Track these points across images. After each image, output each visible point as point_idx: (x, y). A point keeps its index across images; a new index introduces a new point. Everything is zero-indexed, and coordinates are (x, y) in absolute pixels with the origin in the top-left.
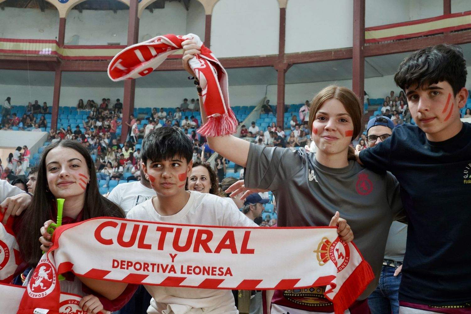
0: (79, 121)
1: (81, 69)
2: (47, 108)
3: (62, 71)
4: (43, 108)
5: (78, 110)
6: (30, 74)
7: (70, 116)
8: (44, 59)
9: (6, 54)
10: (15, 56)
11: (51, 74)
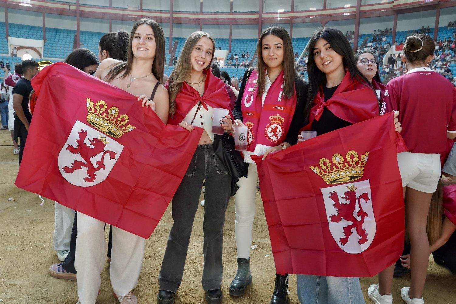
0: (449, 34)
1: (452, 6)
2: (430, 29)
3: (440, 9)
4: (427, 30)
5: (449, 28)
6: (422, 13)
7: (443, 32)
8: (430, 4)
9: (410, 5)
10: (414, 5)
11: (435, 11)
